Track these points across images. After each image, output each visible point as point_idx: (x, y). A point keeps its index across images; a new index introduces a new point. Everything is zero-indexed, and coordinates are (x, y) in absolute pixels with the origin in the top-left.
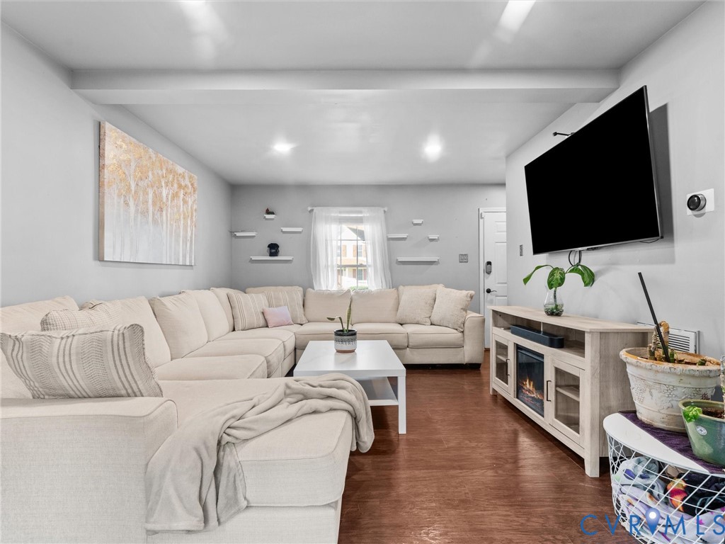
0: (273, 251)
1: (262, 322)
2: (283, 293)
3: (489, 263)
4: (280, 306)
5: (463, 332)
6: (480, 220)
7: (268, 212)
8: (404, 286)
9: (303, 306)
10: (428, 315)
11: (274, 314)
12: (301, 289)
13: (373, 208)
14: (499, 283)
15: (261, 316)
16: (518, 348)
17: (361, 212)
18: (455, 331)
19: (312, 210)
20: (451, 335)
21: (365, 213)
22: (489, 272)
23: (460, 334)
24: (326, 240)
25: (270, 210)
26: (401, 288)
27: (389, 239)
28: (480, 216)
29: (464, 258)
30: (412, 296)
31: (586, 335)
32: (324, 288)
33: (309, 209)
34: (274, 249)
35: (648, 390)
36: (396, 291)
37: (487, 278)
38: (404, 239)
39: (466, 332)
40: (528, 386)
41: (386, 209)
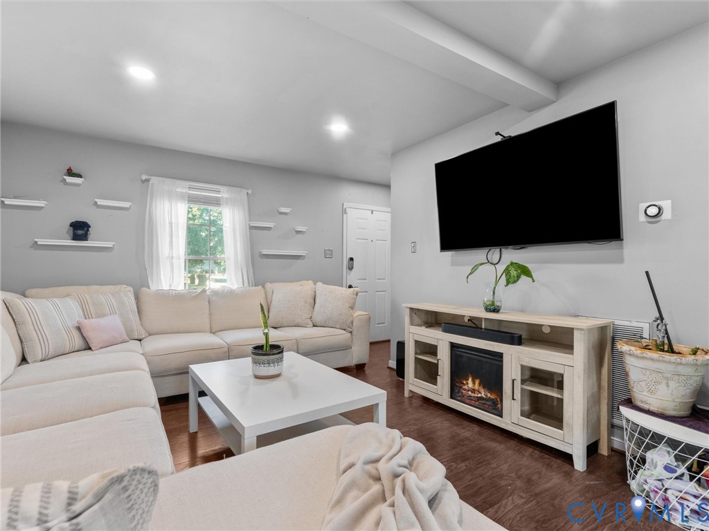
0: (80, 232)
1: (78, 343)
2: (104, 295)
3: (352, 259)
4: (104, 315)
5: (351, 332)
6: (345, 216)
7: (70, 173)
8: (271, 283)
9: (139, 312)
10: (309, 316)
11: (98, 327)
12: (131, 289)
13: (232, 188)
14: (359, 279)
15: (76, 334)
16: (453, 346)
17: (219, 192)
18: (343, 332)
19: (147, 180)
20: (340, 336)
21: (224, 193)
22: (351, 268)
23: (349, 334)
24: (171, 224)
25: (74, 171)
26: (268, 285)
27: (252, 228)
28: (344, 211)
29: (328, 254)
30: (285, 295)
31: (575, 332)
32: (165, 287)
33: (144, 177)
34: (80, 230)
35: (664, 381)
36: (262, 290)
37: (349, 275)
38: (269, 229)
39: (354, 333)
40: (470, 385)
41: (250, 192)
